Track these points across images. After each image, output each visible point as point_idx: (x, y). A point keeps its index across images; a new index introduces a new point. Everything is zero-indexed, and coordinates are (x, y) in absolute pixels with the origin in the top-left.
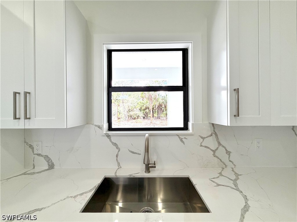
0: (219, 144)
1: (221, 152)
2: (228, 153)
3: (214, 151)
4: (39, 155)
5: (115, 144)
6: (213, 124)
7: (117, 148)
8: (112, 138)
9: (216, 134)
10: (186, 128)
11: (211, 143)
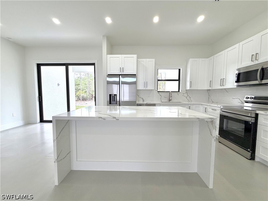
0: (188, 95)
1: (188, 98)
2: (190, 98)
3: (186, 97)
4: (140, 98)
5: (160, 95)
6: (186, 90)
7: (161, 96)
8: (160, 94)
9: (187, 93)
10: (179, 91)
11: (186, 95)
